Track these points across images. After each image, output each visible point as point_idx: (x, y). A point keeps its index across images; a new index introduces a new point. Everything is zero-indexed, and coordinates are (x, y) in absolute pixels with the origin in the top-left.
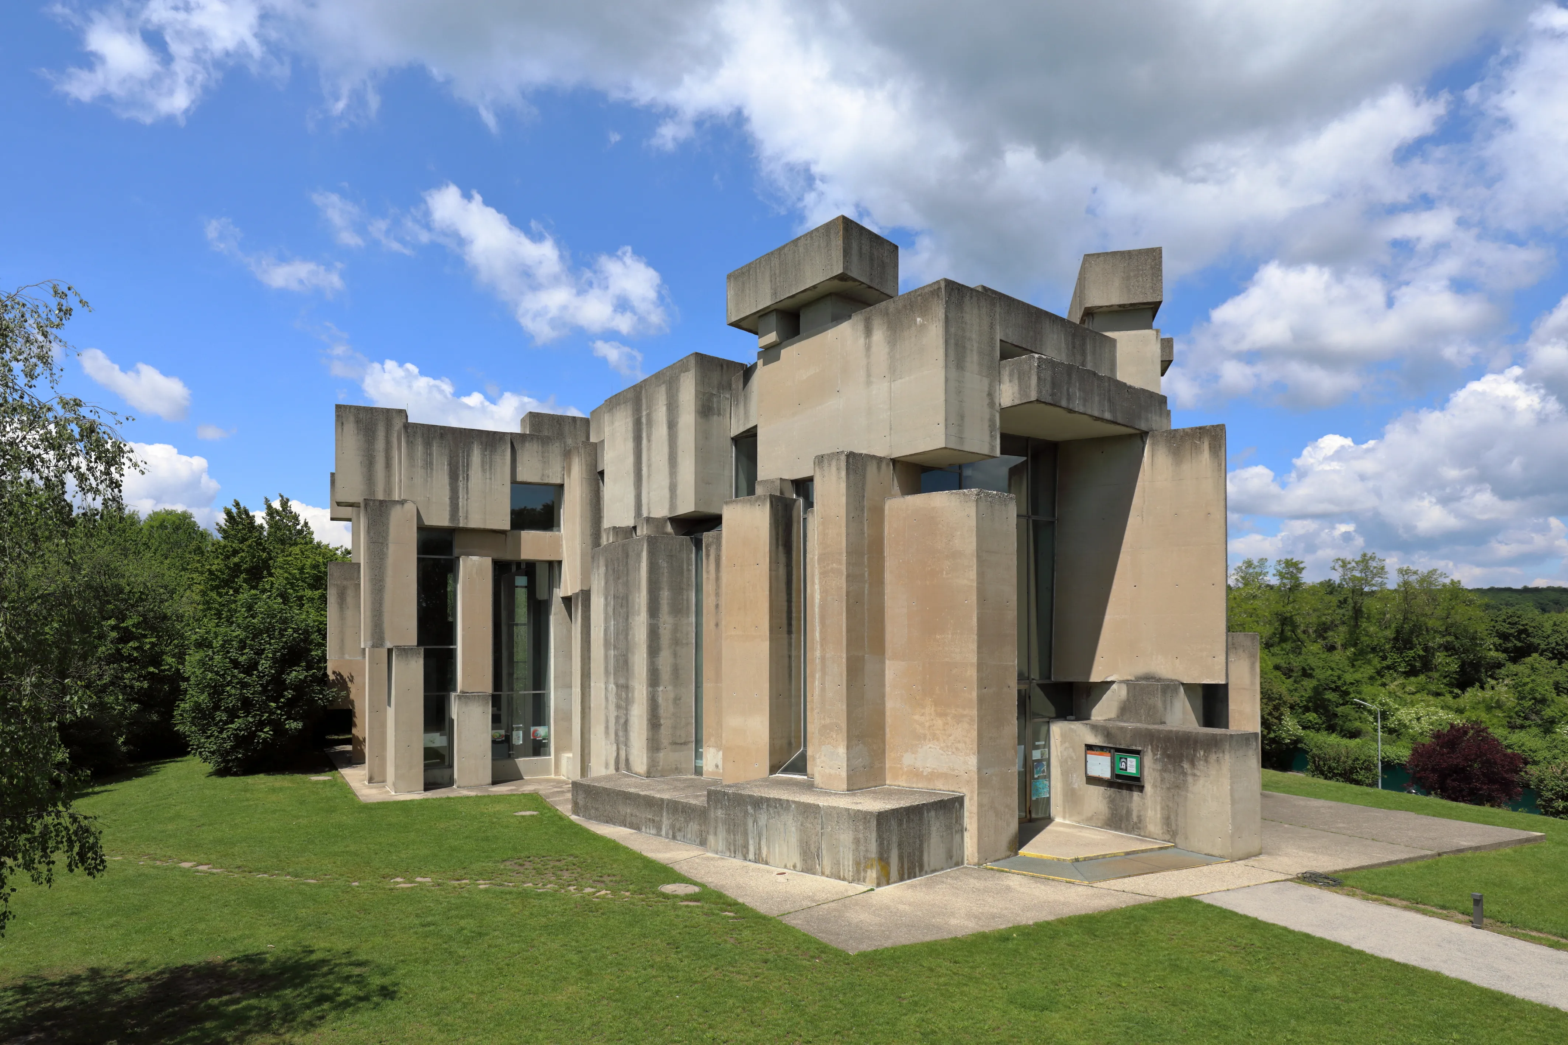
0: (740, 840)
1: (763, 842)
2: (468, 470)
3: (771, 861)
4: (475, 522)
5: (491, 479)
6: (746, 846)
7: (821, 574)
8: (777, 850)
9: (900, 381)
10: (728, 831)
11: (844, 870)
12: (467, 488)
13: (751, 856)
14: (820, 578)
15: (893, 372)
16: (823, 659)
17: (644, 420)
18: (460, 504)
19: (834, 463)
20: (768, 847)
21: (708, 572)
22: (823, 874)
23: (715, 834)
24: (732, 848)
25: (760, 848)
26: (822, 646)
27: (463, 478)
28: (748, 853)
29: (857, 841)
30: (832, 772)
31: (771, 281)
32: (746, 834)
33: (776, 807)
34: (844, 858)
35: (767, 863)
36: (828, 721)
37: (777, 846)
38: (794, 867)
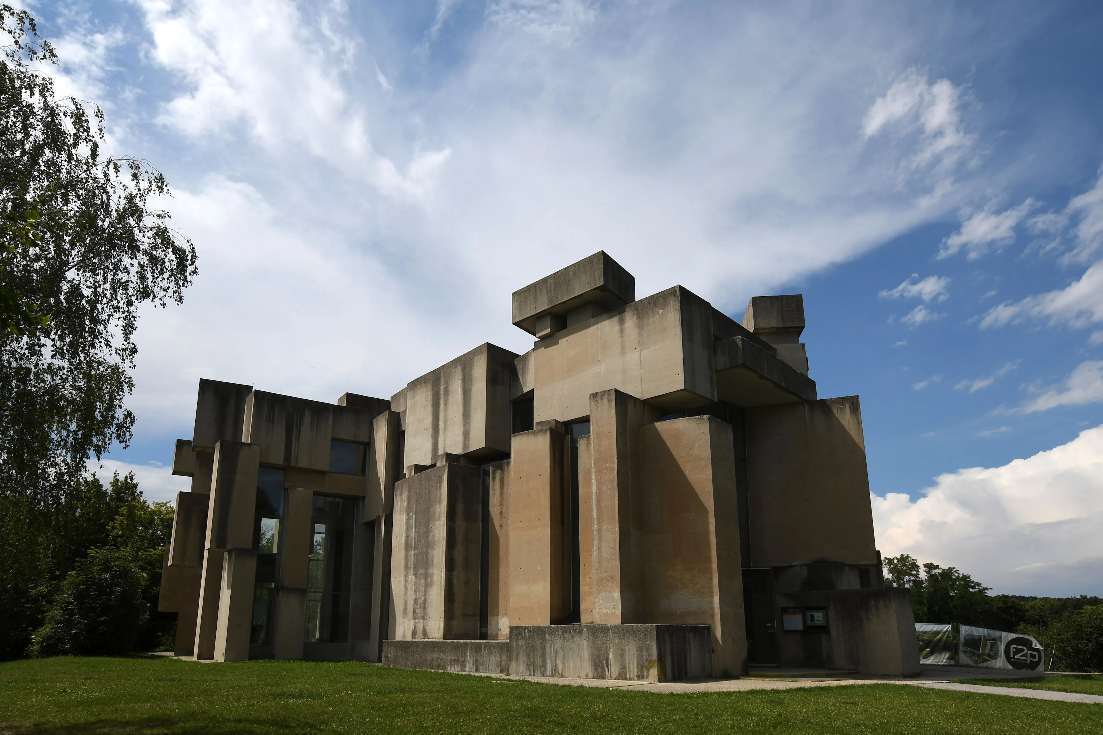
0: (539, 661)
1: (559, 661)
2: (300, 427)
3: (566, 674)
4: (303, 463)
5: (317, 434)
6: (544, 666)
7: (596, 472)
8: (571, 665)
9: (647, 350)
10: (528, 656)
11: (630, 672)
12: (299, 438)
13: (549, 672)
14: (596, 475)
15: (641, 344)
16: (600, 530)
17: (442, 392)
18: (293, 450)
19: (605, 398)
20: (564, 664)
21: (494, 490)
22: (611, 678)
23: (517, 660)
24: (532, 668)
25: (556, 666)
26: (598, 521)
27: (296, 432)
28: (545, 670)
29: (640, 649)
30: (609, 611)
31: (548, 294)
32: (543, 656)
33: (570, 632)
34: (629, 663)
35: (562, 676)
36: (604, 575)
37: (571, 661)
38: (587, 676)
